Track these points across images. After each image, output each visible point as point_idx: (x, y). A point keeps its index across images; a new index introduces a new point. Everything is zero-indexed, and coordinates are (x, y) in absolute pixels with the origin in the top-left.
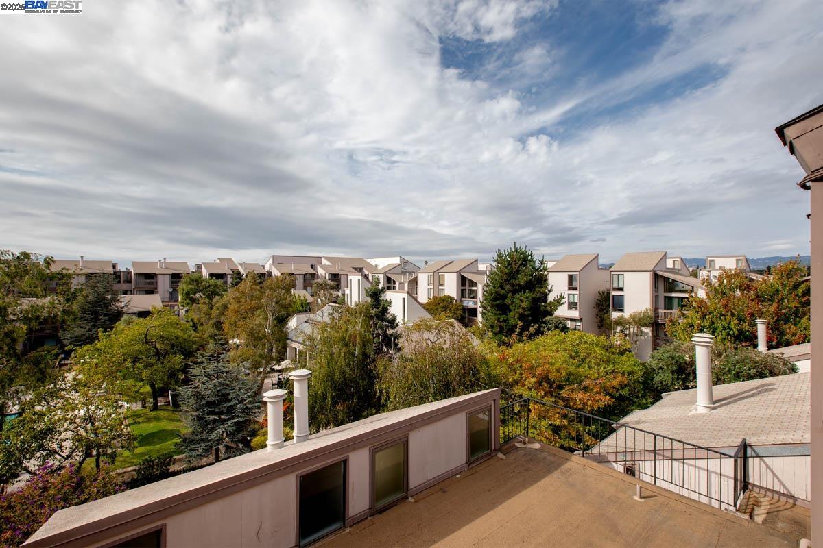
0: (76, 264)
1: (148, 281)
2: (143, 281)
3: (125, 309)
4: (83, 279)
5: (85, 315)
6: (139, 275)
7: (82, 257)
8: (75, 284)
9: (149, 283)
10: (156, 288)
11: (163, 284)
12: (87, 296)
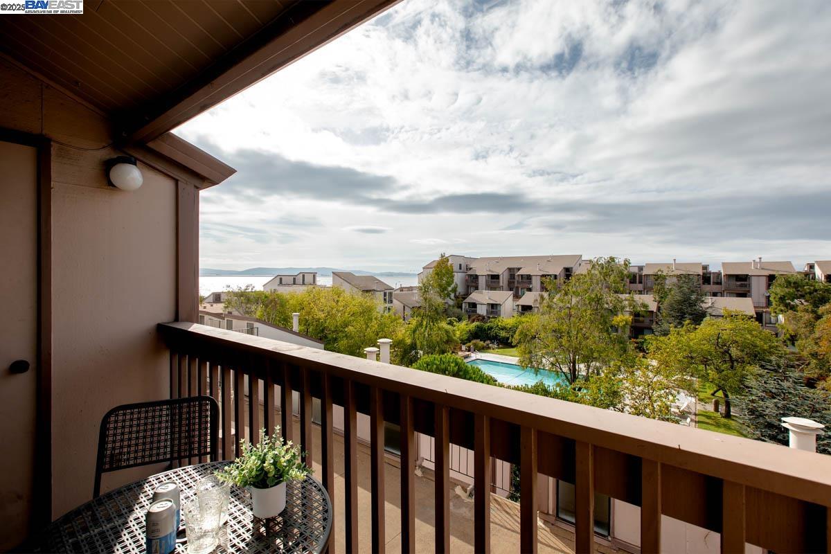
0: (668, 266)
1: (739, 283)
2: (734, 283)
3: (709, 311)
4: (675, 280)
5: (672, 312)
6: (729, 276)
7: (675, 260)
8: (669, 283)
9: (741, 286)
10: (749, 291)
11: (758, 287)
12: (675, 296)
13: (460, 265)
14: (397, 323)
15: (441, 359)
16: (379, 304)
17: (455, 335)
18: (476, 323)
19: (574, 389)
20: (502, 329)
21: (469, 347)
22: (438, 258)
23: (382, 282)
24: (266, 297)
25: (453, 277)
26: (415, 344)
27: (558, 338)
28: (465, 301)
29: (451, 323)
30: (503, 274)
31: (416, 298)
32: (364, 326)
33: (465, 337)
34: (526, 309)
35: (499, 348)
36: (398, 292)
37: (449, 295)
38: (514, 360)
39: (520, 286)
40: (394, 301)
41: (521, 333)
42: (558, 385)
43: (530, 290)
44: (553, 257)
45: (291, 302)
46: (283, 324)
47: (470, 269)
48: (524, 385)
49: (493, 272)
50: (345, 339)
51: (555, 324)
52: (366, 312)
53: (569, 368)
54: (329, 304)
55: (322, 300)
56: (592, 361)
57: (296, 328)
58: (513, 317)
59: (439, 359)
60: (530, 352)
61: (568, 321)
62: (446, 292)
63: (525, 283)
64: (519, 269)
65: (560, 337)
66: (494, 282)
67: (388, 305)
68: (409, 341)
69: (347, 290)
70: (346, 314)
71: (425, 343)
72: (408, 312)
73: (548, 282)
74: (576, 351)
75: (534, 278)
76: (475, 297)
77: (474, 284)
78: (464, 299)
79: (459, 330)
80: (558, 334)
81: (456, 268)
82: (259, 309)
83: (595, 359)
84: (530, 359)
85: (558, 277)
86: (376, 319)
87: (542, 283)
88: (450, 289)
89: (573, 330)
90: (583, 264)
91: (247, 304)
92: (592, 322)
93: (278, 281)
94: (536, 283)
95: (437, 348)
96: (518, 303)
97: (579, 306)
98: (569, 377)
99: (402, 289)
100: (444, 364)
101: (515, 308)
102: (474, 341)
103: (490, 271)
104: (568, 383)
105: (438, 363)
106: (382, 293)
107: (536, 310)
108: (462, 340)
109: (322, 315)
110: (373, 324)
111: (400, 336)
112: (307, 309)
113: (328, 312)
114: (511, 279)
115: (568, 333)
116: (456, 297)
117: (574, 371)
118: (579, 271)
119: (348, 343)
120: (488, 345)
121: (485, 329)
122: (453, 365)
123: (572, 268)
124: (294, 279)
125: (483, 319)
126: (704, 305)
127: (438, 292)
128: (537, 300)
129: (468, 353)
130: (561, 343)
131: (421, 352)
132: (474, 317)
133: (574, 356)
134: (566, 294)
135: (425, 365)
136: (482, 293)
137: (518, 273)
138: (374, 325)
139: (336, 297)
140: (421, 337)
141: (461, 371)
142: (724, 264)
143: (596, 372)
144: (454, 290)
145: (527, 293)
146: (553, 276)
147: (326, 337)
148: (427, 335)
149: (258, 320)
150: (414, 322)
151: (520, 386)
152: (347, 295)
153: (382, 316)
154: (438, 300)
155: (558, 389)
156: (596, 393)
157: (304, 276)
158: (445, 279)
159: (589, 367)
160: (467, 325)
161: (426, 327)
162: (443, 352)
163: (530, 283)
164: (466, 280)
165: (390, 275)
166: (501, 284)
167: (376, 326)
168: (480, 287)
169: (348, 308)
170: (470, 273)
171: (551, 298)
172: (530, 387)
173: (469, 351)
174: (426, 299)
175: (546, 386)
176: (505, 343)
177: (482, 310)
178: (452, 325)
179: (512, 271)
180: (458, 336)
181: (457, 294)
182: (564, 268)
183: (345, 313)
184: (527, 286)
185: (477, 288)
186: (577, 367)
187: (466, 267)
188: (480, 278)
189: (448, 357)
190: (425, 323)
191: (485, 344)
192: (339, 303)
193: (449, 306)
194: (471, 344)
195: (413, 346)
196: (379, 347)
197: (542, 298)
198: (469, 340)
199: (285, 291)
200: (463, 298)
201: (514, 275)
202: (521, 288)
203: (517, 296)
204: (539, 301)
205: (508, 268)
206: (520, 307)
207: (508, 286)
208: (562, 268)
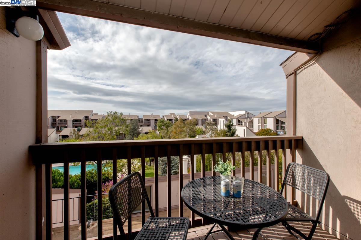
1: (147, 122)
3: (141, 131)
4: (129, 121)
6: (145, 120)
8: (128, 122)
9: (148, 123)
10: (150, 124)
11: (152, 123)
12: (131, 127)
34: (65, 137)
43: (66, 127)
44: (78, 111)
64: (59, 117)
73: (76, 123)
75: (68, 121)
85: (82, 121)
87: (73, 124)
90: (94, 115)
94: (70, 124)
96: (59, 135)
101: (58, 137)
107: (71, 137)
114: (53, 122)
118: (92, 118)
123: (89, 116)
126: (139, 130)
128: (71, 132)
137: (59, 119)
142: (144, 116)
145: (65, 129)
146: (79, 121)
163: (66, 124)
182: (85, 116)
184: (64, 125)
201: (56, 120)
202: (61, 127)
203: (58, 131)
204: (73, 132)
205: (52, 116)
206: (61, 137)
207: (52, 126)
208: (84, 116)
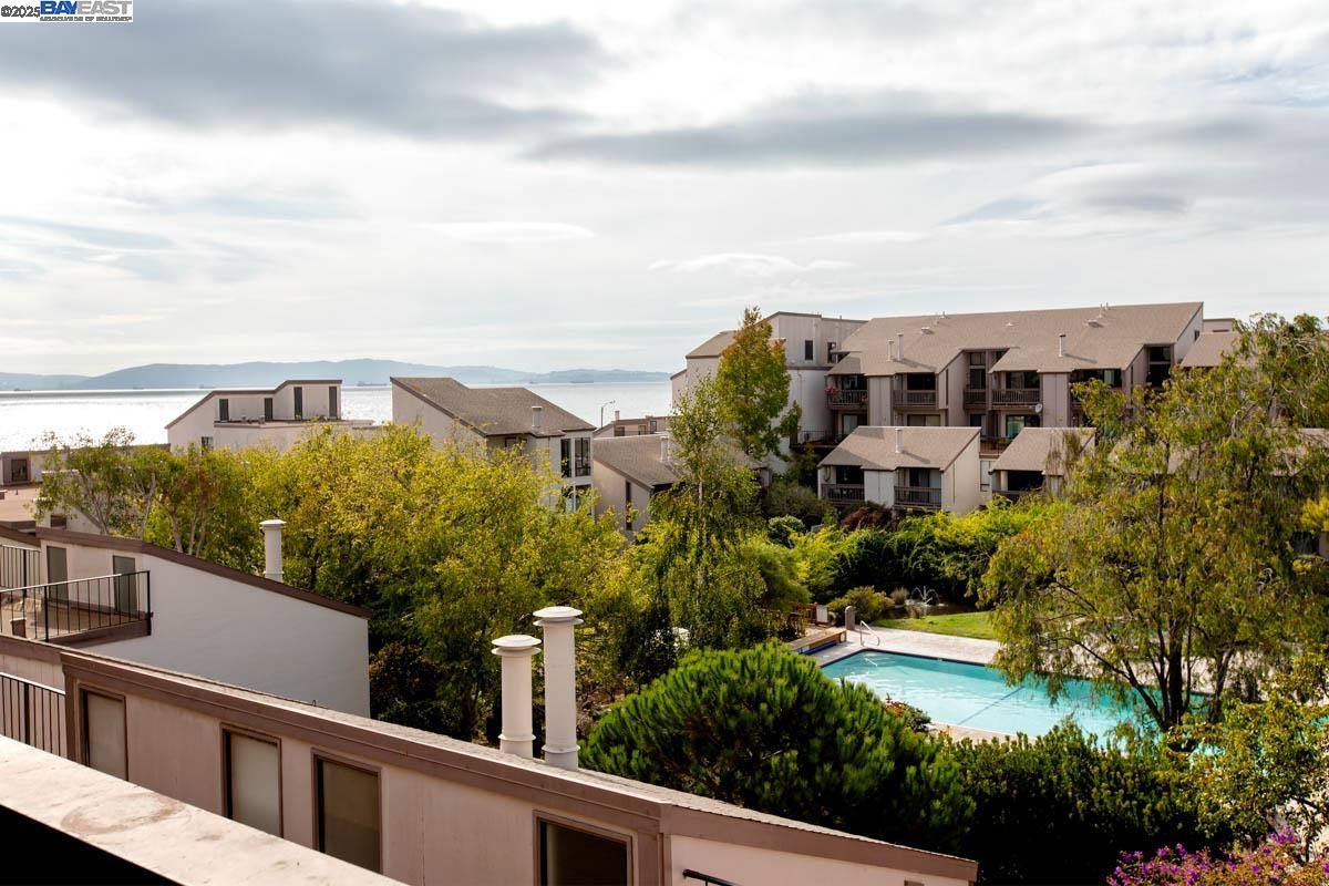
13: (809, 345)
14: (603, 545)
15: (744, 663)
16: (544, 480)
17: (792, 575)
18: (863, 533)
19: (1176, 747)
20: (948, 550)
21: (840, 611)
22: (736, 324)
23: (554, 407)
24: (174, 468)
25: (784, 382)
26: (666, 611)
27: (1122, 581)
28: (826, 461)
29: (779, 536)
30: (946, 370)
31: (665, 458)
32: (495, 558)
33: (825, 579)
34: (1023, 483)
35: (935, 612)
36: (609, 437)
37: (772, 443)
38: (986, 650)
39: (1004, 410)
40: (597, 467)
41: (1006, 565)
42: (1125, 730)
43: (1035, 421)
44: (1110, 312)
45: (257, 483)
46: (231, 553)
47: (842, 356)
48: (1014, 737)
49: (914, 365)
50: (435, 598)
51: (1113, 536)
52: (502, 510)
53: (1160, 677)
54: (378, 487)
55: (359, 476)
56: (1232, 653)
57: (273, 567)
58: (983, 508)
59: (738, 664)
60: (1035, 629)
61: (1153, 525)
62: (762, 434)
63: (1017, 397)
64: (999, 354)
65: (1132, 577)
66: (919, 398)
67: (574, 481)
68: (642, 600)
69: (440, 439)
70: (437, 520)
71: (696, 606)
72: (643, 503)
74: (1180, 623)
75: (1046, 382)
76: (856, 446)
77: (855, 406)
78: (824, 453)
79: (805, 556)
80: (1122, 564)
81: (794, 354)
82: (155, 509)
83: (1243, 645)
84: (1034, 650)
85: (1127, 379)
86: (534, 531)
87: (1073, 398)
88: (775, 423)
89: (1170, 549)
90: (1206, 332)
91: (111, 492)
92: (1232, 528)
93: (214, 407)
94: (1054, 397)
95: (735, 620)
96: (996, 464)
97: (1193, 477)
98: (1160, 704)
99: (619, 428)
100: (752, 678)
101: (989, 479)
102: (855, 593)
103: (904, 361)
104: (1155, 726)
105: (735, 677)
106: (556, 444)
107: (1055, 484)
108: (814, 589)
109: (355, 524)
110: (523, 548)
111: (613, 586)
112: (309, 503)
113: (379, 514)
114: (972, 385)
115: (1156, 564)
116: (796, 448)
117: (1174, 685)
118: (1192, 355)
119: (446, 611)
120: (900, 601)
121: (889, 550)
122: (781, 682)
123: (1170, 346)
124: (269, 403)
125: (882, 517)
127: (736, 434)
128: (1056, 455)
129: (835, 631)
130: (1132, 598)
131: (683, 632)
132: (854, 515)
133: (1175, 635)
134: (1151, 438)
135: (692, 685)
136: (879, 435)
137: (998, 367)
138: (529, 551)
139: (401, 466)
140: (683, 587)
141: (810, 701)
143: (1243, 686)
144: (791, 427)
145: (1026, 432)
146: (1109, 377)
147: (372, 593)
148: (700, 582)
149: (150, 548)
150: (661, 533)
151: (1002, 741)
152: (438, 454)
153: (554, 522)
154: (738, 465)
155: (1123, 744)
156: (1245, 759)
157: (298, 392)
158: (758, 391)
159: (1220, 672)
160: (831, 538)
161: (699, 554)
162: (755, 634)
163: (1037, 398)
164: (829, 394)
165: (582, 379)
166: (942, 404)
167: (536, 555)
168: (873, 415)
169: (442, 499)
170: (840, 368)
171: (1103, 448)
172: (1032, 740)
173: (840, 623)
174: (694, 465)
175: (1086, 737)
176: (955, 598)
177: (880, 491)
178: (787, 543)
179: (976, 362)
180: (802, 576)
181: (801, 438)
182: (1146, 347)
183: (432, 513)
184: (1024, 407)
185: (863, 419)
186: (1184, 672)
187: (826, 350)
188: (873, 385)
189: (767, 656)
190: (694, 538)
191: (891, 602)
192: (413, 484)
193: (775, 478)
194: (844, 601)
195: (659, 618)
196: (537, 633)
197: (1074, 446)
198: (840, 587)
199: (234, 445)
200: (817, 451)
201: (983, 371)
202: (1007, 416)
203: (993, 442)
204: (1063, 456)
205: (963, 351)
206: (1004, 478)
207: (966, 409)
208: (1139, 348)
